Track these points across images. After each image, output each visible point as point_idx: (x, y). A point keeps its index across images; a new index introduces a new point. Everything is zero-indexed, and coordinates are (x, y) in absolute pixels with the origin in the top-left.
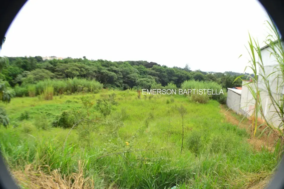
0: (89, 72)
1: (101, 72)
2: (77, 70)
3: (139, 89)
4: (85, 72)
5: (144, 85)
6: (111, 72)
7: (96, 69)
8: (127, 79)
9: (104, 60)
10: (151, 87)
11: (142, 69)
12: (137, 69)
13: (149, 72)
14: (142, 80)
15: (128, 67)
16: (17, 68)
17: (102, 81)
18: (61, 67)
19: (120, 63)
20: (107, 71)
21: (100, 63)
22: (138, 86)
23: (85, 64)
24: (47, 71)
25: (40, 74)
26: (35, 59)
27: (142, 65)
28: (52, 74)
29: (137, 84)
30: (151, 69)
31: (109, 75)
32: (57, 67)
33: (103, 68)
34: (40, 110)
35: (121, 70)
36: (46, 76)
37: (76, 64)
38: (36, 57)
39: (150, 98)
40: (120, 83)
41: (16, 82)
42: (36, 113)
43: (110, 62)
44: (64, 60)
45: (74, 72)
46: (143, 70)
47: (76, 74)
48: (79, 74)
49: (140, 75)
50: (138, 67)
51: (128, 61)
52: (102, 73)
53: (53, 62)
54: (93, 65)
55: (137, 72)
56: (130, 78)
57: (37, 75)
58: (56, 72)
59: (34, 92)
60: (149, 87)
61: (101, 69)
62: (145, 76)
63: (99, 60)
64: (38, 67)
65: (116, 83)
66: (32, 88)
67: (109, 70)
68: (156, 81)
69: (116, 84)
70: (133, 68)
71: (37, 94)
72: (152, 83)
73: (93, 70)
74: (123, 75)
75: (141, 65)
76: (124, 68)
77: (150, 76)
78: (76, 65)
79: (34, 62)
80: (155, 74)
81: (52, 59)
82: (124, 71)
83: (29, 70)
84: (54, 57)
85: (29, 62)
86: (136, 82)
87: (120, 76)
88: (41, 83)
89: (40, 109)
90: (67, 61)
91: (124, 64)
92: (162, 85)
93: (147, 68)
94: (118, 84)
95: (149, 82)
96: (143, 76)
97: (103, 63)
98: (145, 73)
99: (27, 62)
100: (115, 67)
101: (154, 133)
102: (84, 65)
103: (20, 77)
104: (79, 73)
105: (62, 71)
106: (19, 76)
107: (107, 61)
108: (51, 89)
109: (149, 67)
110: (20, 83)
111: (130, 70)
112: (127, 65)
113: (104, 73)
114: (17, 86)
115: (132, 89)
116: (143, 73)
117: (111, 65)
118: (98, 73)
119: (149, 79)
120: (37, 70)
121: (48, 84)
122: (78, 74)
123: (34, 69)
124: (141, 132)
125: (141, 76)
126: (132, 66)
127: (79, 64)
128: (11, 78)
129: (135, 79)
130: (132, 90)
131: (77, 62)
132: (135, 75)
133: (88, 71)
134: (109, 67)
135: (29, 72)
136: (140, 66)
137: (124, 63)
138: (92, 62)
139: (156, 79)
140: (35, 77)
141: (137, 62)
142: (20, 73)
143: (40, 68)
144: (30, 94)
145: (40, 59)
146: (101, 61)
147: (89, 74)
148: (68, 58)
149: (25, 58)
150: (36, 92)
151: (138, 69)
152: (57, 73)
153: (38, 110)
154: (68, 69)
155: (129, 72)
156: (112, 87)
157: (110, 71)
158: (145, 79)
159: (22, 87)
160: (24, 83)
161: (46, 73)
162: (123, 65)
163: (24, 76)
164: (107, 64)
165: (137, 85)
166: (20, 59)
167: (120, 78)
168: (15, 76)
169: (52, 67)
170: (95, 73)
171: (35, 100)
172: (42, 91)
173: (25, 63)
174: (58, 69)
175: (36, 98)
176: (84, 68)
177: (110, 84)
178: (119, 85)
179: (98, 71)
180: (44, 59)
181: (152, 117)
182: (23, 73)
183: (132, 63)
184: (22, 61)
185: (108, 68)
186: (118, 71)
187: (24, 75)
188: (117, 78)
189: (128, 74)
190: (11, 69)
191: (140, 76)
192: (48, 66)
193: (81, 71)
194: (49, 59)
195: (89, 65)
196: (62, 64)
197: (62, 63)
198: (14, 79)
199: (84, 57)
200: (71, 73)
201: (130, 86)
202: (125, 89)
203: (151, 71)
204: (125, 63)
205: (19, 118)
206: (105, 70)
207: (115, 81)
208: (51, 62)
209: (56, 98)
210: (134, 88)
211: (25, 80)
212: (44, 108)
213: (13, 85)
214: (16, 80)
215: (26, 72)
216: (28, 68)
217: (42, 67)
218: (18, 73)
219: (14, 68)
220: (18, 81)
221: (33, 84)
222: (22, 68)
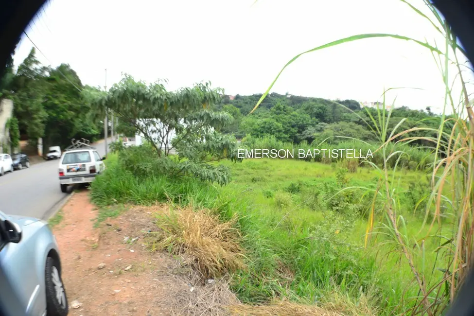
16: (308, 116)
24: (359, 126)
25: (347, 130)
28: (367, 132)
64: (345, 119)
79: (338, 110)
83: (329, 122)
85: (329, 109)
99: (325, 109)
103: (311, 131)
106: (309, 129)
110: (310, 140)
120: (341, 123)
135: (328, 126)
142: (313, 125)
143: (348, 121)
145: (357, 106)
148: (403, 108)
163: (318, 131)
168: (302, 128)
182: (317, 125)
187: (319, 129)
190: (294, 116)
194: (370, 106)
198: (299, 132)
199: (428, 109)
209: (361, 171)
211: (318, 136)
212: (333, 182)
213: (297, 141)
214: (304, 135)
215: (322, 125)
216: (327, 118)
217: (352, 119)
218: (307, 124)
219: (301, 116)
220: (307, 136)
221: (331, 144)
222: (317, 118)
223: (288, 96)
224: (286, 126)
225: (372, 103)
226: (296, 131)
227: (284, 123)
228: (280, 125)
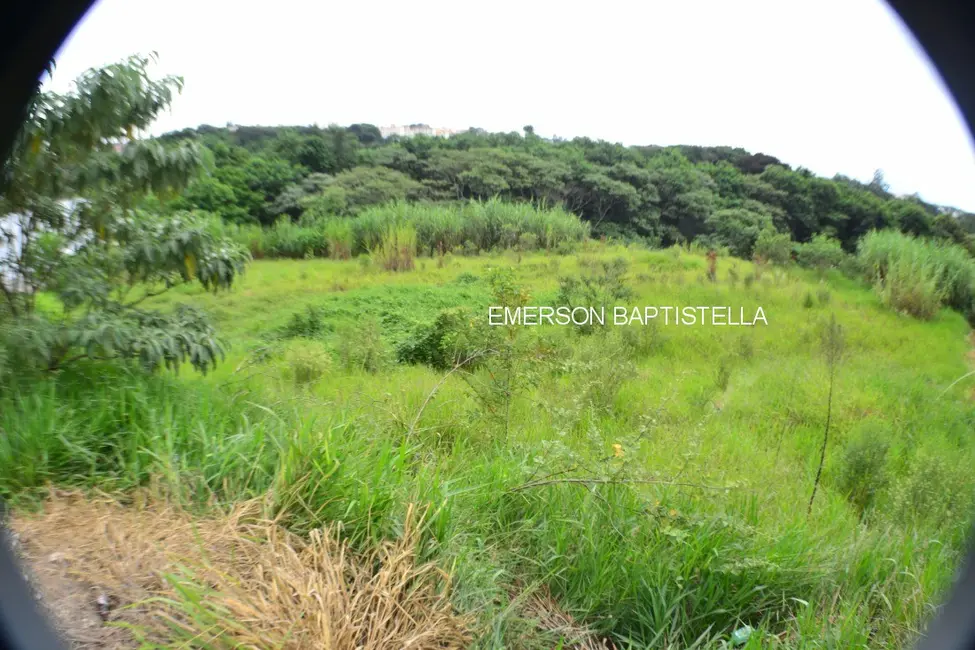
0: (544, 179)
1: (584, 180)
2: (500, 173)
3: (713, 246)
4: (529, 182)
5: (731, 235)
6: (618, 183)
7: (568, 170)
8: (674, 208)
9: (594, 139)
10: (756, 243)
11: (728, 177)
12: (708, 177)
13: (751, 187)
14: (727, 217)
15: (678, 166)
16: (284, 164)
17: (587, 214)
18: (444, 162)
19: (650, 152)
20: (605, 179)
21: (582, 150)
22: (712, 235)
23: (527, 151)
24: (395, 174)
25: (372, 183)
26: (351, 134)
27: (730, 161)
28: (415, 184)
29: (710, 229)
30: (757, 176)
31: (611, 192)
32: (430, 160)
33: (592, 166)
34: (364, 305)
35: (656, 175)
36: (394, 192)
37: (497, 151)
38: (355, 128)
39: (748, 281)
40: (652, 222)
41: (280, 210)
42: (348, 314)
43: (619, 145)
44: (453, 137)
45: (490, 180)
46: (732, 180)
47: (496, 186)
48: (508, 187)
49: (722, 196)
50: (714, 168)
51: (679, 146)
52: (589, 186)
53: (416, 145)
54: (557, 156)
55: (710, 187)
56: (685, 206)
57: (361, 188)
58: (428, 178)
59: (349, 243)
60: (748, 240)
61: (584, 170)
62: (738, 201)
63: (577, 141)
64: (362, 161)
65: (636, 220)
66: (339, 229)
67: (611, 175)
68: (775, 222)
69: (635, 224)
70: (695, 171)
71: (359, 248)
72: (761, 229)
73: (556, 173)
74: (661, 193)
75: (725, 161)
76: (666, 171)
77: (754, 201)
78: (495, 156)
79: (346, 144)
80: (772, 196)
81: (411, 134)
82: (665, 181)
83: (332, 170)
84: (420, 126)
85: (329, 144)
86: (706, 222)
87: (650, 198)
88: (373, 214)
89: (366, 301)
90: (464, 142)
91: (667, 158)
92: (792, 240)
93: (745, 172)
94: (644, 226)
95: (749, 224)
96: (731, 202)
97: (590, 151)
98: (737, 189)
99: (320, 145)
100: (633, 166)
101: (740, 415)
102: (523, 155)
103: (294, 193)
104: (509, 183)
105: (450, 175)
106: (290, 189)
107: (607, 145)
108: (406, 236)
109: (754, 172)
110: (295, 213)
111: (687, 176)
112: (675, 159)
113: (595, 183)
114: (284, 224)
115: (689, 242)
116: (731, 191)
117: (620, 158)
118: (574, 183)
119: (751, 215)
120: (359, 170)
121: (399, 218)
122: (505, 185)
123: (349, 168)
124: (699, 404)
125: (724, 201)
126: (692, 165)
127: (508, 154)
128: (258, 196)
129: (703, 210)
130: (689, 248)
131: (502, 145)
132: (701, 195)
133: (538, 178)
134: (611, 165)
135: (328, 179)
136: (721, 166)
137: (666, 152)
138: (555, 147)
139: (774, 215)
140: (351, 192)
141: (713, 150)
142: (297, 181)
143: (372, 165)
144: (331, 249)
145: (374, 135)
146: (585, 144)
147: (543, 187)
148: (472, 131)
149: (313, 131)
150: (355, 241)
151: (714, 175)
152: (431, 181)
153: (357, 304)
154: (469, 169)
155: (683, 184)
156: (622, 232)
157: (616, 179)
158: (736, 211)
159: (303, 225)
160: (309, 214)
161: (391, 181)
162: (660, 160)
163: (310, 191)
164: (605, 154)
165: (708, 233)
166: (292, 135)
167: (650, 205)
168: (274, 189)
169: (412, 162)
170: (563, 184)
171: (349, 271)
172: (377, 241)
173: (310, 148)
174: (432, 168)
175: (354, 264)
176: (525, 166)
177: (614, 225)
178: (648, 228)
179: (576, 179)
180: (385, 135)
181: (746, 353)
182: (306, 180)
183: (695, 154)
184: (300, 139)
185: (609, 169)
186: (645, 182)
187: (311, 187)
188: (639, 203)
189: (678, 190)
190: (256, 165)
191: (720, 199)
192: (396, 159)
193: (516, 175)
194: (402, 133)
195: (544, 155)
196: (449, 152)
197: (448, 147)
198: (269, 199)
199: (529, 129)
200: (478, 181)
201: (684, 234)
202: (666, 242)
203: (760, 186)
204: (668, 154)
205: (283, 328)
206: (597, 175)
207: (634, 214)
208: (408, 145)
209: (423, 266)
210: (697, 242)
211: (313, 203)
212: (378, 298)
213: (267, 220)
214: (281, 204)
215: (317, 178)
216: (326, 164)
217: (378, 161)
218: (286, 180)
219: (270, 164)
220: (287, 205)
221: (344, 216)
222: (303, 164)
223: (232, 129)
224: (240, 190)
225: (405, 127)
226: (262, 198)
227: (236, 184)
228: (228, 188)
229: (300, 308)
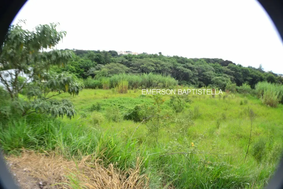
0: (165, 68)
1: (176, 68)
2: (152, 66)
4: (160, 68)
6: (186, 69)
7: (172, 65)
8: (202, 76)
15: (203, 64)
16: (90, 61)
17: (177, 78)
18: (136, 62)
19: (195, 60)
20: (183, 68)
21: (176, 59)
23: (160, 59)
24: (122, 65)
25: (115, 68)
28: (128, 68)
31: (184, 72)
32: (132, 61)
33: (179, 64)
35: (197, 67)
36: (122, 70)
37: (152, 59)
38: (110, 52)
40: (196, 80)
42: (109, 105)
43: (186, 58)
45: (149, 68)
47: (151, 70)
50: (213, 65)
52: (178, 70)
53: (128, 57)
54: (169, 61)
57: (112, 69)
59: (108, 85)
61: (177, 65)
63: (174, 57)
64: (112, 61)
66: (106, 81)
69: (191, 81)
71: (112, 87)
73: (168, 66)
78: (151, 61)
79: (108, 56)
81: (127, 54)
83: (104, 64)
84: (129, 52)
85: (103, 56)
87: (195, 73)
88: (116, 77)
89: (114, 102)
90: (142, 57)
94: (193, 82)
97: (178, 60)
99: (100, 56)
100: (190, 64)
102: (159, 61)
103: (92, 70)
104: (155, 69)
105: (138, 66)
106: (91, 68)
108: (125, 83)
110: (93, 76)
111: (206, 67)
112: (202, 62)
113: (180, 69)
114: (90, 79)
116: (219, 71)
117: (187, 62)
120: (112, 64)
121: (123, 78)
123: (109, 63)
127: (155, 60)
129: (211, 77)
130: (207, 88)
131: (153, 57)
133: (163, 67)
134: (184, 64)
135: (103, 66)
138: (168, 58)
140: (109, 70)
142: (94, 66)
143: (115, 62)
144: (103, 86)
145: (116, 54)
147: (165, 70)
148: (144, 53)
149: (98, 52)
150: (110, 84)
152: (132, 68)
153: (111, 102)
154: (143, 64)
155: (205, 69)
156: (187, 83)
159: (95, 79)
160: (97, 76)
161: (121, 67)
162: (198, 62)
164: (182, 61)
166: (92, 53)
167: (195, 75)
168: (87, 68)
169: (127, 62)
170: (170, 69)
171: (109, 93)
172: (117, 84)
173: (98, 57)
174: (133, 64)
175: (110, 91)
176: (159, 64)
177: (185, 81)
178: (195, 82)
179: (174, 68)
180: (119, 54)
182: (96, 66)
183: (208, 61)
184: (95, 54)
186: (194, 69)
187: (98, 68)
188: (192, 75)
189: (204, 71)
190: (82, 61)
192: (122, 61)
193: (157, 66)
194: (124, 53)
195: (165, 61)
196: (137, 59)
198: (85, 71)
199: (160, 53)
200: (146, 68)
201: (205, 84)
202: (200, 86)
204: (200, 61)
205: (90, 108)
206: (180, 67)
207: (191, 78)
208: (126, 57)
209: (130, 92)
211: (98, 73)
212: (117, 101)
213: (85, 77)
214: (89, 73)
215: (100, 66)
216: (102, 62)
217: (117, 61)
218: (90, 66)
219: (86, 61)
220: (90, 73)
221: (107, 77)
222: (95, 62)
223: (75, 50)
224: (77, 68)
226: (83, 71)
227: (76, 66)
228: (73, 67)
229: (95, 103)
